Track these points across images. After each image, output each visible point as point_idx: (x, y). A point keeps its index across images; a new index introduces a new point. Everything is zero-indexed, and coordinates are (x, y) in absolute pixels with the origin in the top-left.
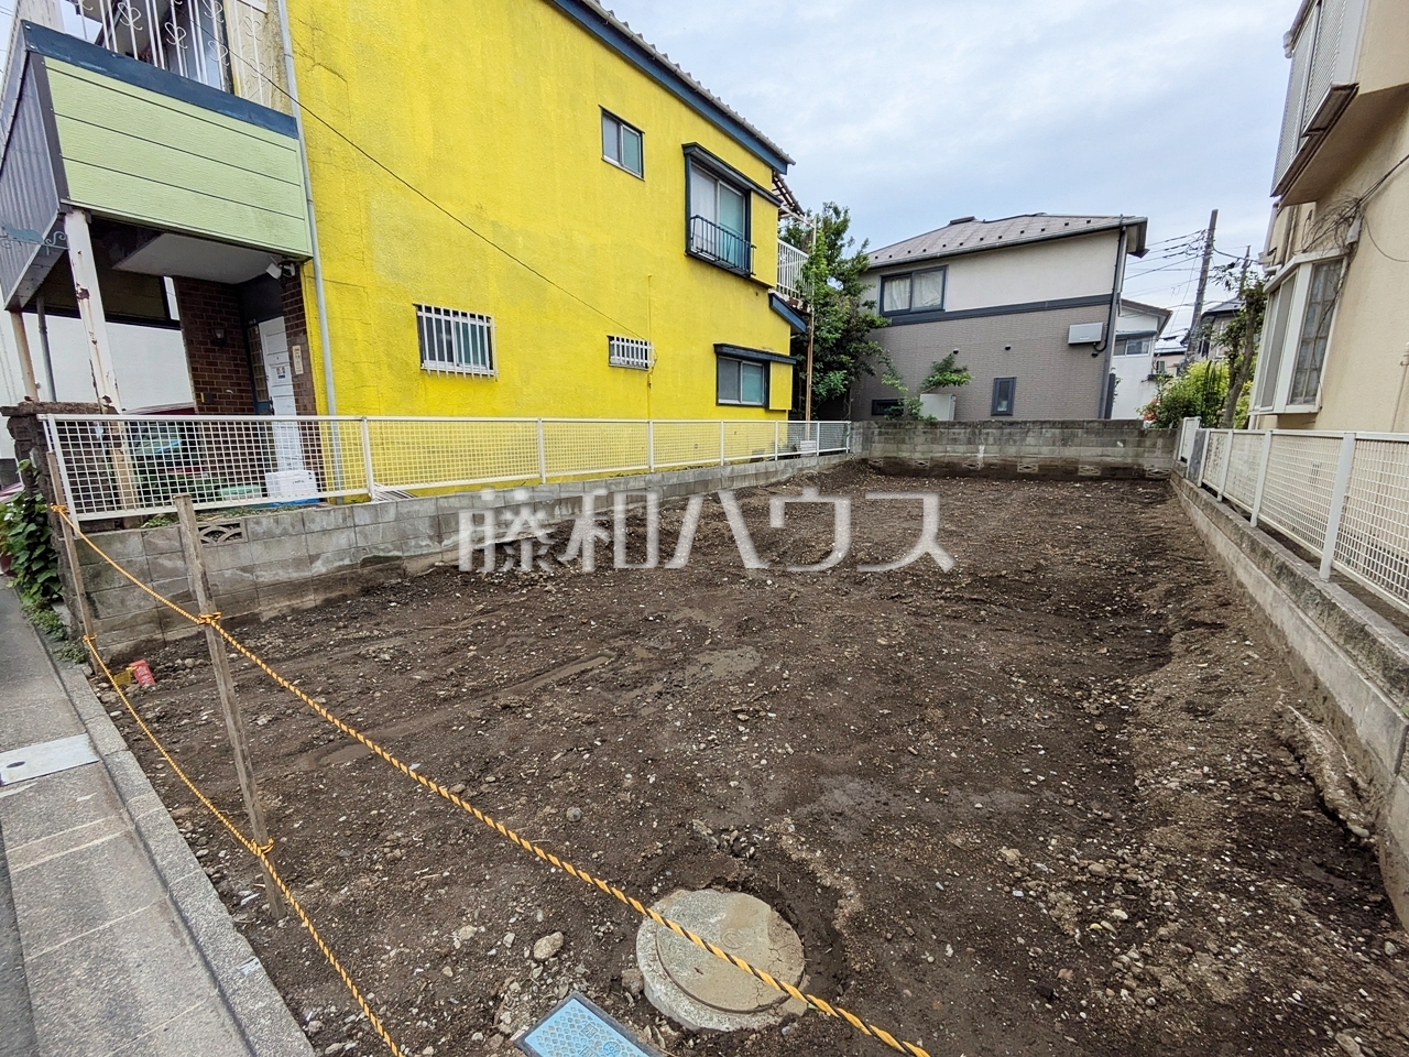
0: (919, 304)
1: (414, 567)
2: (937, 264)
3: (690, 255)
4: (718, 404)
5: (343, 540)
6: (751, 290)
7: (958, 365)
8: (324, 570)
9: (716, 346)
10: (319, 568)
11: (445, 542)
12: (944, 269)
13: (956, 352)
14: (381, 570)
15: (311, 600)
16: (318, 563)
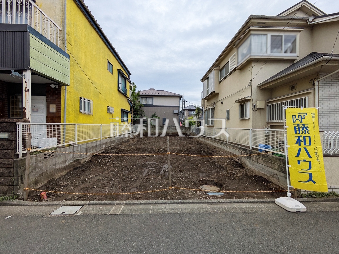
0: (148, 103)
1: (82, 162)
2: (152, 97)
3: (118, 90)
4: (121, 121)
5: (71, 156)
6: (125, 98)
7: (156, 115)
8: (68, 164)
9: (121, 109)
10: (67, 163)
11: (87, 155)
12: (153, 98)
13: (156, 113)
14: (77, 163)
15: (65, 173)
16: (67, 162)
